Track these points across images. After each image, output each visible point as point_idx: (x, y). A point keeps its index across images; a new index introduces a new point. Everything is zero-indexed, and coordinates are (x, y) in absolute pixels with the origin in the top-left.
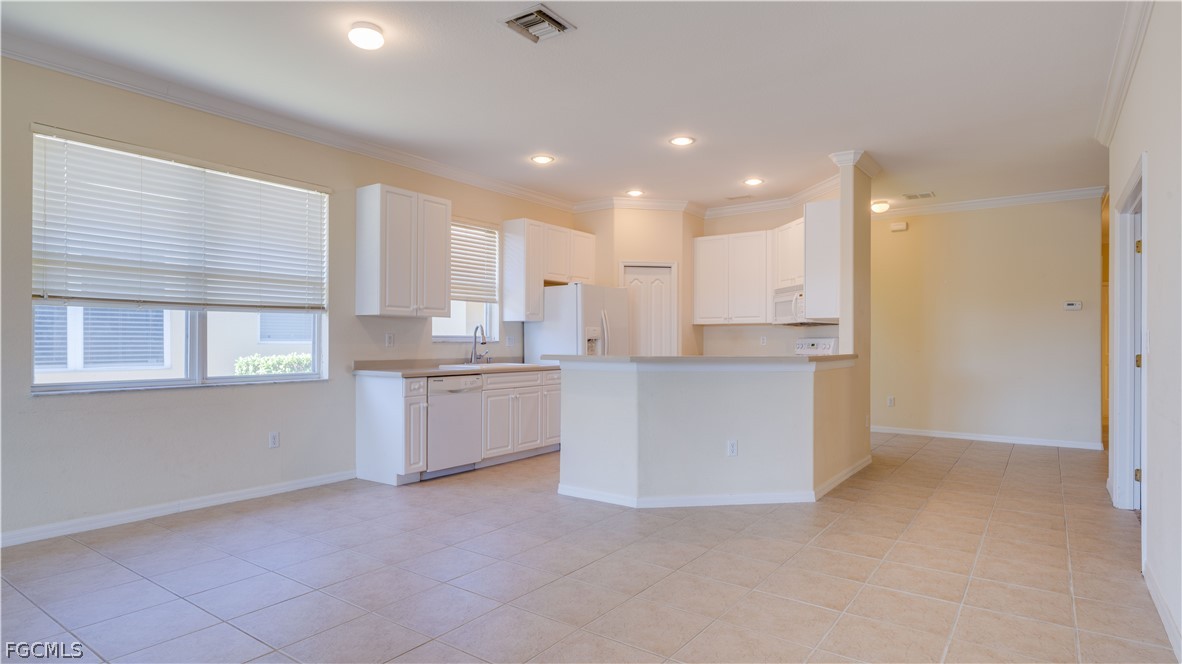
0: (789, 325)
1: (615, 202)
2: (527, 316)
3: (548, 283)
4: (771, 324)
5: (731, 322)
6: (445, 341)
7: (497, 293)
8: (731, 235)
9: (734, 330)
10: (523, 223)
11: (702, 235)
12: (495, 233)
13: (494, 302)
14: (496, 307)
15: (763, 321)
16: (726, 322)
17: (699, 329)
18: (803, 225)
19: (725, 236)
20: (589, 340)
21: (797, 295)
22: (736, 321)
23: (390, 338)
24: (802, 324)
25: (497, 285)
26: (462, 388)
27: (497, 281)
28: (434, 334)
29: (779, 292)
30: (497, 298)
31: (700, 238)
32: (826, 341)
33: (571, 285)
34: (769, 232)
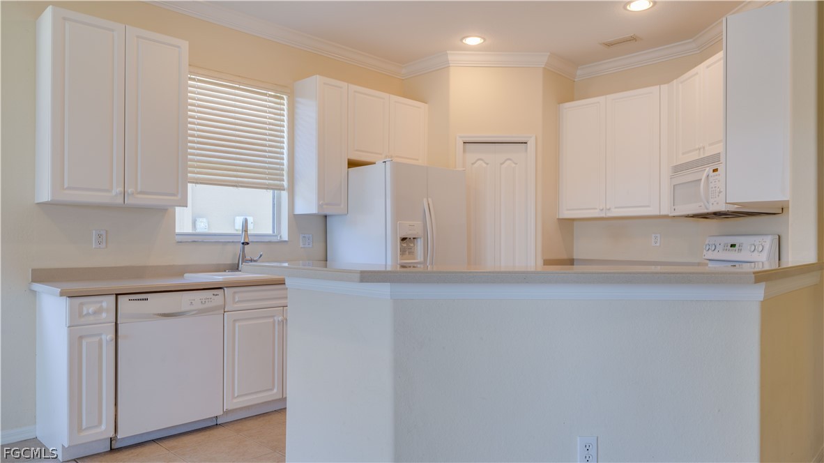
0: (694, 216)
1: (450, 58)
2: (320, 206)
3: (352, 164)
4: (666, 217)
5: (610, 214)
6: (197, 240)
7: (285, 178)
8: (610, 97)
9: (616, 225)
10: (315, 82)
11: (572, 99)
12: (283, 98)
13: (281, 188)
14: (285, 194)
15: (657, 213)
16: (603, 215)
17: (567, 225)
18: (722, 63)
19: (601, 99)
20: (403, 239)
21: (708, 170)
22: (616, 212)
23: (100, 236)
24: (717, 214)
25: (285, 167)
26: (183, 309)
27: (285, 162)
28: (178, 231)
29: (678, 169)
30: (285, 183)
31: (567, 105)
32: (757, 240)
33: (379, 165)
34: (665, 87)
